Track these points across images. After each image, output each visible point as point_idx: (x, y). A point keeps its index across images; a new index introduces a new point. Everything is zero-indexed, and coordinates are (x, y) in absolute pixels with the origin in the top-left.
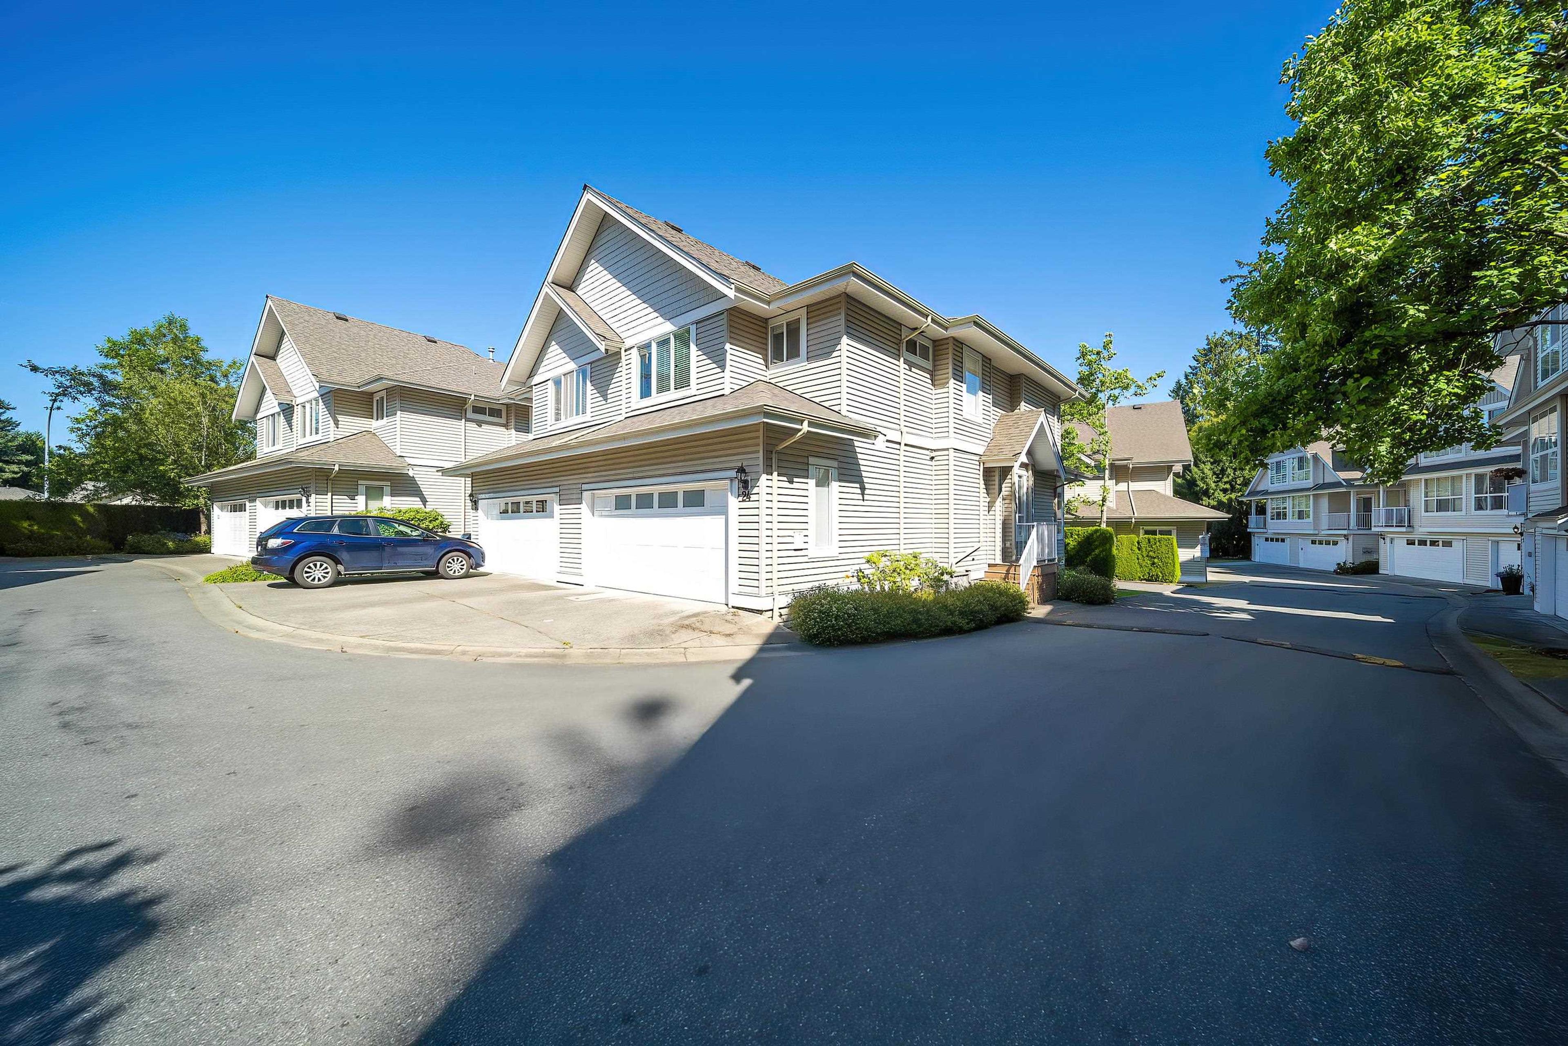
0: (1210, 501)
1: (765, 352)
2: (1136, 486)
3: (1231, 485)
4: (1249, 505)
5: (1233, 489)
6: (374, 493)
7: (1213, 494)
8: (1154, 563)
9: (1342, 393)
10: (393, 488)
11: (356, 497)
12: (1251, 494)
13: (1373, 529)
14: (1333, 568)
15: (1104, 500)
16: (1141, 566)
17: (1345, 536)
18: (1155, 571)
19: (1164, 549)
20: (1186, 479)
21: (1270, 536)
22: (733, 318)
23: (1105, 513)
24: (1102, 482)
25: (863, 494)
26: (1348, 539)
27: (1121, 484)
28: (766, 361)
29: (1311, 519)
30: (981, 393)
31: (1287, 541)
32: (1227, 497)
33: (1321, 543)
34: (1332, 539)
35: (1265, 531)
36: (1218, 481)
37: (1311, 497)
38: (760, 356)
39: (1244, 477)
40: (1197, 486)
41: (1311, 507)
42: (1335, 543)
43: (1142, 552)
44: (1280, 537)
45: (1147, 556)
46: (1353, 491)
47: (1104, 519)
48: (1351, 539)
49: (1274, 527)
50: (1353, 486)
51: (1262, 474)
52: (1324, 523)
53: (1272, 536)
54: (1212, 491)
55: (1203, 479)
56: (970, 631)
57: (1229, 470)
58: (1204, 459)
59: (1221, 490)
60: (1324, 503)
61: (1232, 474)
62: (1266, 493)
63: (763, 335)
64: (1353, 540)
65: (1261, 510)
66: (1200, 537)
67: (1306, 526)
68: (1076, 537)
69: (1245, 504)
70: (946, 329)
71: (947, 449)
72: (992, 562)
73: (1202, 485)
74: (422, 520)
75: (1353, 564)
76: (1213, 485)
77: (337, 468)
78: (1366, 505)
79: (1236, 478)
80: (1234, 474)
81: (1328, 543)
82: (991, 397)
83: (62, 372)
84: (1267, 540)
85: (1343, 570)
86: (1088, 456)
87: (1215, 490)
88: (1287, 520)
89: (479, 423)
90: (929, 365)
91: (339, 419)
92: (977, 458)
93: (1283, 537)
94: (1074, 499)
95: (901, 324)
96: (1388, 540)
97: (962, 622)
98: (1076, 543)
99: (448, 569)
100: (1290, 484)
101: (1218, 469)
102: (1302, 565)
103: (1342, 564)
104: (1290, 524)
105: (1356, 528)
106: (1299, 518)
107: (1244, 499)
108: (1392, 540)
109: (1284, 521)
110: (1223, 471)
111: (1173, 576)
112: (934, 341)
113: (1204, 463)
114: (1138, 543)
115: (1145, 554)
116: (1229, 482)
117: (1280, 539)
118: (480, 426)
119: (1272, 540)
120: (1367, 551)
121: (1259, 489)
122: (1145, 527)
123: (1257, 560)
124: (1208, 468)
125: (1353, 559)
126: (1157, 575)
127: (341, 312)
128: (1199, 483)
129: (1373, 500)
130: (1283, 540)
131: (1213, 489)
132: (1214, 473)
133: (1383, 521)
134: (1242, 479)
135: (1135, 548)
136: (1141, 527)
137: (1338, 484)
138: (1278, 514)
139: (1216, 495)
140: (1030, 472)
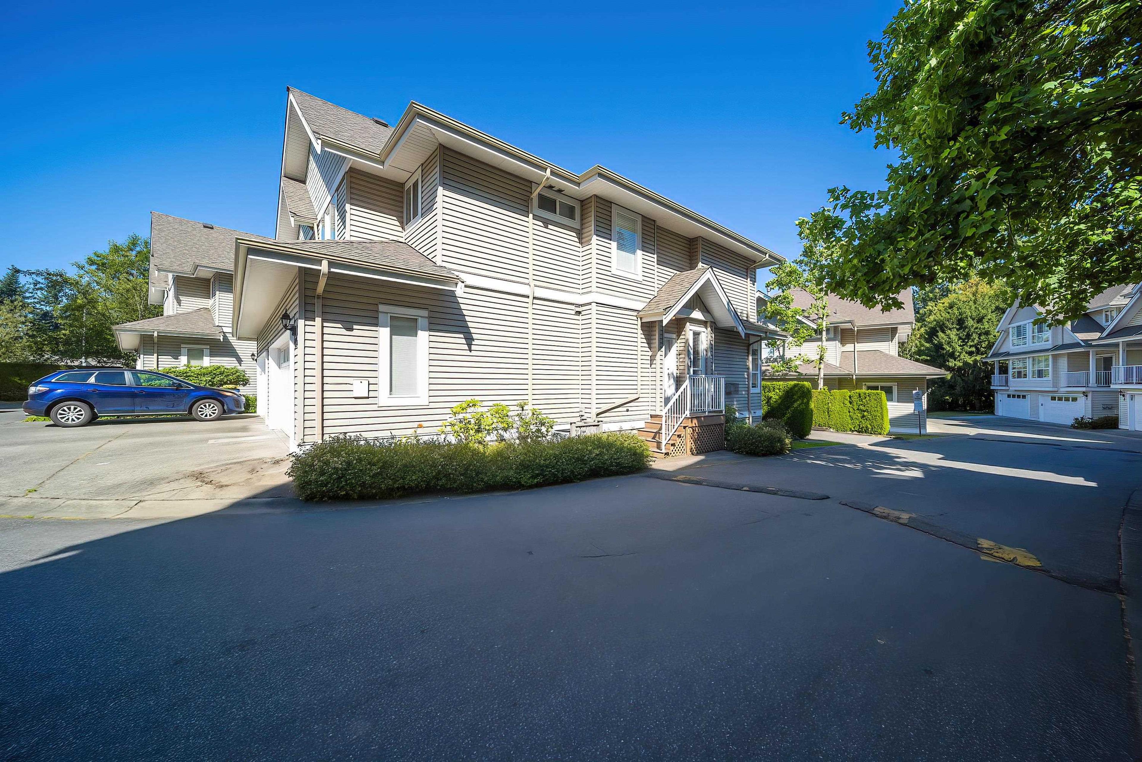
0: (956, 363)
1: (400, 215)
2: (861, 347)
3: (977, 349)
4: (993, 365)
5: (978, 352)
6: (195, 354)
7: (959, 356)
8: (863, 416)
9: (968, 198)
10: (211, 350)
11: (179, 357)
12: (993, 356)
13: (1112, 386)
14: (1070, 422)
15: (821, 359)
16: (852, 419)
17: (1084, 393)
18: (865, 424)
19: (873, 403)
20: (933, 344)
21: (1012, 393)
22: (354, 180)
23: (822, 370)
24: (820, 343)
25: (470, 345)
26: (1087, 396)
27: (848, 345)
28: (402, 223)
29: (1050, 377)
30: (639, 253)
31: (1028, 397)
32: (973, 359)
33: (1060, 399)
34: (1071, 396)
35: (1007, 388)
36: (963, 345)
37: (1050, 357)
38: (395, 218)
39: (989, 341)
40: (944, 349)
41: (1050, 366)
42: (1075, 399)
43: (853, 405)
44: (1021, 394)
45: (858, 409)
46: (1091, 351)
47: (822, 375)
48: (1090, 396)
49: (1015, 384)
50: (1091, 346)
51: (1005, 336)
52: (1063, 381)
53: (1014, 393)
54: (958, 354)
55: (949, 343)
56: (531, 487)
57: (974, 335)
58: (950, 326)
59: (966, 353)
60: (1063, 363)
61: (977, 339)
62: (1008, 354)
63: (399, 199)
64: (1092, 397)
65: (1004, 370)
66: (914, 392)
67: (1046, 383)
68: (778, 391)
69: (990, 365)
70: (578, 184)
71: (590, 304)
72: (653, 413)
73: (948, 348)
74: (218, 375)
75: (1092, 419)
76: (959, 349)
77: (156, 334)
78: (1107, 363)
79: (981, 342)
80: (980, 339)
81: (1067, 399)
82: (655, 256)
83: (39, 274)
84: (1009, 396)
85: (1081, 425)
86: (813, 321)
87: (961, 353)
88: (1027, 379)
90: (576, 224)
91: (181, 299)
92: (635, 314)
93: (1024, 394)
94: (795, 358)
95: (531, 182)
96: (1128, 397)
97: (526, 478)
98: (777, 397)
99: (199, 413)
100: (1030, 346)
101: (963, 334)
102: (1042, 419)
103: (1080, 419)
104: (1030, 383)
105: (1096, 385)
106: (1039, 377)
107: (989, 361)
108: (1132, 397)
109: (1025, 379)
110: (968, 336)
111: (881, 429)
112: (582, 201)
113: (950, 329)
114: (850, 397)
115: (855, 408)
116: (975, 346)
117: (1020, 396)
119: (1014, 396)
120: (1107, 407)
121: (1001, 351)
122: (867, 383)
123: (1000, 414)
124: (954, 333)
125: (1093, 415)
126: (867, 427)
127: (209, 223)
128: (945, 346)
129: (1114, 359)
130: (1024, 397)
131: (959, 352)
132: (960, 338)
133: (1122, 378)
134: (987, 343)
135: (847, 402)
136: (864, 383)
137: (1077, 345)
138: (1019, 373)
139: (962, 357)
140: (709, 329)
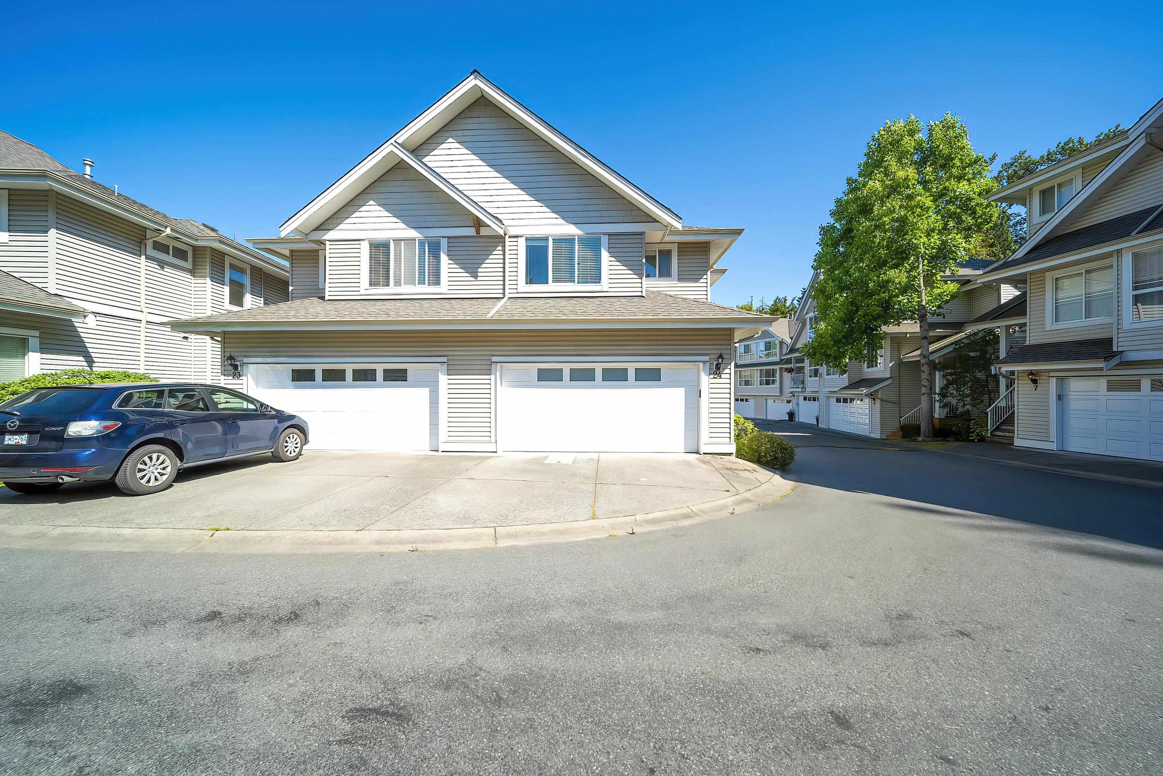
10: (42, 342)
29: (777, 385)
37: (778, 370)
41: (778, 376)
44: (745, 398)
89: (162, 264)
118: (162, 268)
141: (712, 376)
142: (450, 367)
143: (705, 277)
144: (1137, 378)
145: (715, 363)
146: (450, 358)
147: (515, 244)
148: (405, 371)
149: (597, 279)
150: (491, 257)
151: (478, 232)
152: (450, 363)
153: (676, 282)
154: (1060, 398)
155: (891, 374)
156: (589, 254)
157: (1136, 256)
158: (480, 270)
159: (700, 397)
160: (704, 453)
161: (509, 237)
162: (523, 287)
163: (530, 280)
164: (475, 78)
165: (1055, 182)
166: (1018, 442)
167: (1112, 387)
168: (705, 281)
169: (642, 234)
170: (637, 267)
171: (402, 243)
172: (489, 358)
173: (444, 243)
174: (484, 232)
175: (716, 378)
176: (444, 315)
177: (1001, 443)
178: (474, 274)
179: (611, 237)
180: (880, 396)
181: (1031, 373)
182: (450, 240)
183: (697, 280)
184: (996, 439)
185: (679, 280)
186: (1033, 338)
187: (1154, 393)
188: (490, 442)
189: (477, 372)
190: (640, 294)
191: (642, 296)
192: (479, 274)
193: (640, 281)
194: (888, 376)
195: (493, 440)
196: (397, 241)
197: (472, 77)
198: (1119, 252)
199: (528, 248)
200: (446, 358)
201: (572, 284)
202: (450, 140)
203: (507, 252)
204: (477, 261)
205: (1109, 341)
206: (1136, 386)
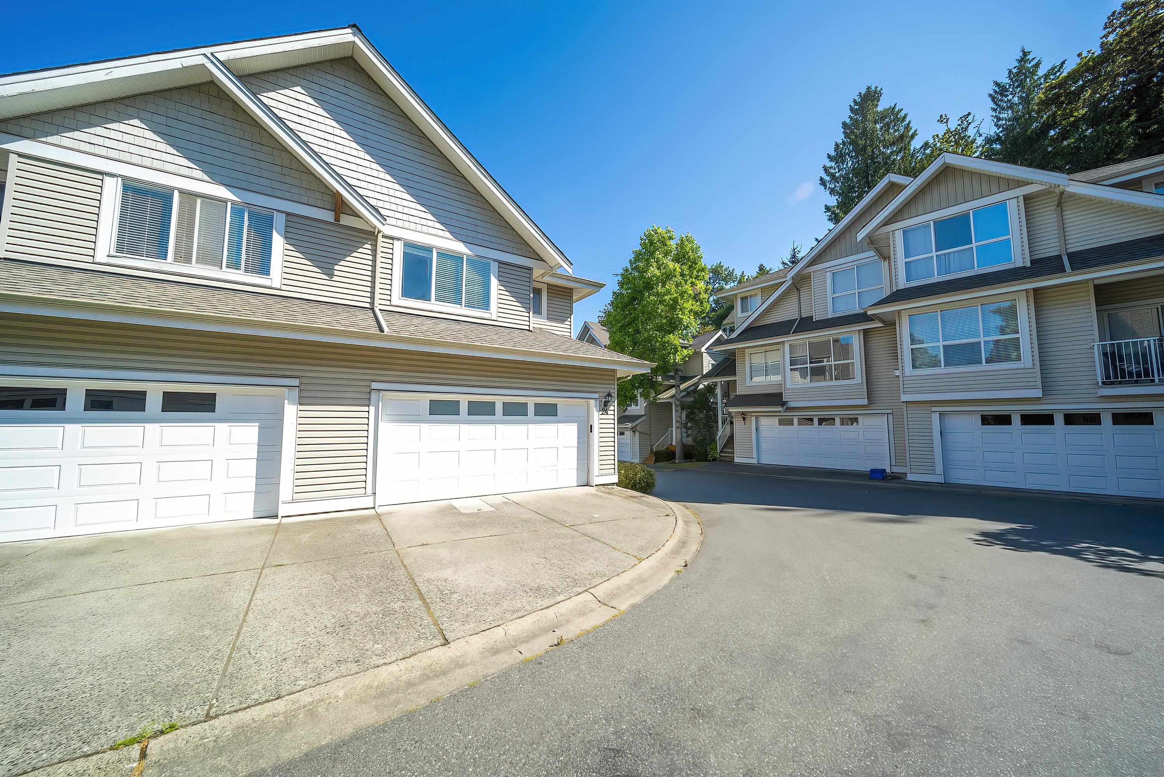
141: (601, 413)
142: (304, 394)
143: (569, 320)
144: (792, 417)
145: (603, 400)
146: (304, 381)
147: (391, 246)
148: (213, 396)
149: (485, 305)
150: (355, 254)
151: (337, 219)
152: (302, 387)
153: (546, 321)
154: (757, 429)
155: (645, 412)
156: (477, 278)
157: (790, 346)
158: (336, 267)
159: (591, 432)
160: (596, 485)
161: (383, 236)
162: (397, 299)
163: (407, 293)
164: (354, 34)
165: (748, 294)
166: (737, 460)
167: (781, 423)
168: (569, 323)
169: (530, 269)
170: (525, 301)
171: (199, 201)
172: (368, 384)
173: (279, 220)
174: (346, 220)
175: (604, 414)
176: (301, 321)
177: (725, 461)
178: (328, 271)
179: (501, 265)
180: (638, 429)
181: (743, 413)
182: (290, 218)
183: (563, 321)
184: (722, 458)
185: (549, 319)
186: (741, 390)
187: (800, 426)
188: (365, 495)
189: (349, 402)
190: (527, 328)
191: (529, 330)
192: (336, 273)
193: (527, 315)
194: (644, 414)
195: (369, 490)
196: (188, 195)
197: (349, 30)
198: (783, 342)
199: (406, 256)
200: (298, 380)
201: (459, 306)
202: (298, 89)
203: (379, 255)
204: (336, 256)
205: (780, 395)
206: (790, 423)
